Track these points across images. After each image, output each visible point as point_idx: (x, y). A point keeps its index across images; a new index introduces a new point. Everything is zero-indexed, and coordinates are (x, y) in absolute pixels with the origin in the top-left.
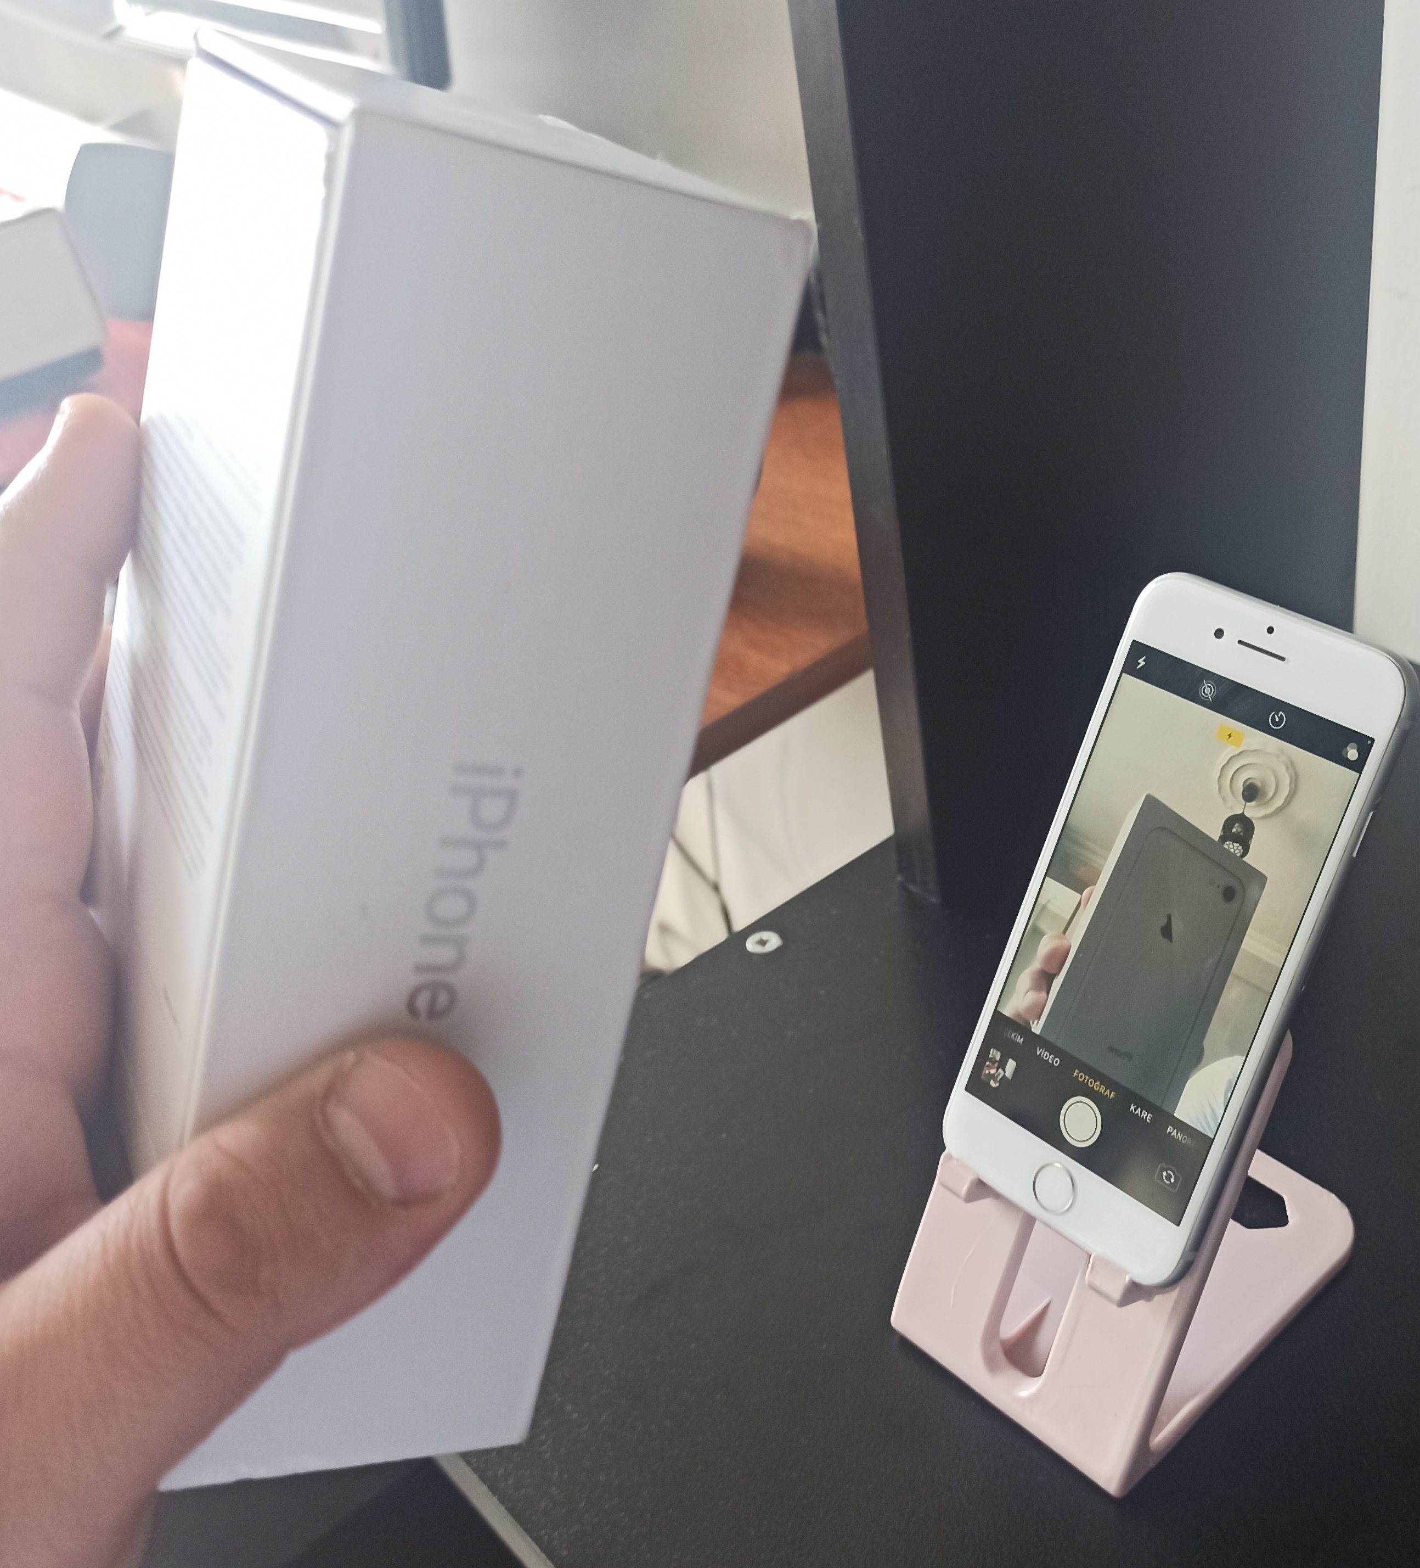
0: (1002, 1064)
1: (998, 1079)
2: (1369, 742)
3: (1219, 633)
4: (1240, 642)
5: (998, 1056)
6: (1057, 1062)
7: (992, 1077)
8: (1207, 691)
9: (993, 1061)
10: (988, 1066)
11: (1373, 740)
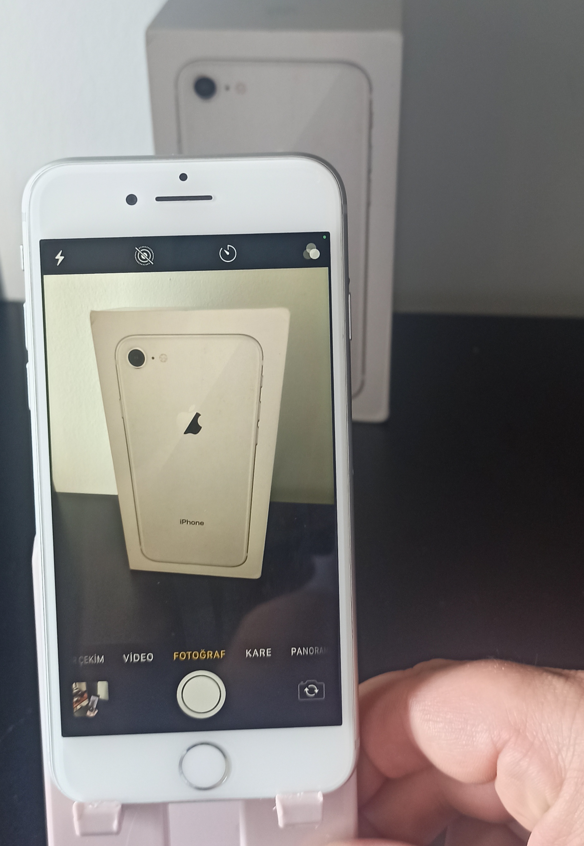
0: (92, 691)
1: (95, 707)
2: (325, 237)
3: (131, 200)
4: (158, 199)
5: (83, 686)
6: (150, 657)
7: (87, 708)
8: (144, 256)
9: (81, 695)
10: (77, 701)
11: (328, 234)
